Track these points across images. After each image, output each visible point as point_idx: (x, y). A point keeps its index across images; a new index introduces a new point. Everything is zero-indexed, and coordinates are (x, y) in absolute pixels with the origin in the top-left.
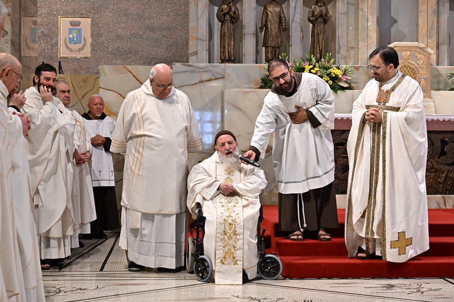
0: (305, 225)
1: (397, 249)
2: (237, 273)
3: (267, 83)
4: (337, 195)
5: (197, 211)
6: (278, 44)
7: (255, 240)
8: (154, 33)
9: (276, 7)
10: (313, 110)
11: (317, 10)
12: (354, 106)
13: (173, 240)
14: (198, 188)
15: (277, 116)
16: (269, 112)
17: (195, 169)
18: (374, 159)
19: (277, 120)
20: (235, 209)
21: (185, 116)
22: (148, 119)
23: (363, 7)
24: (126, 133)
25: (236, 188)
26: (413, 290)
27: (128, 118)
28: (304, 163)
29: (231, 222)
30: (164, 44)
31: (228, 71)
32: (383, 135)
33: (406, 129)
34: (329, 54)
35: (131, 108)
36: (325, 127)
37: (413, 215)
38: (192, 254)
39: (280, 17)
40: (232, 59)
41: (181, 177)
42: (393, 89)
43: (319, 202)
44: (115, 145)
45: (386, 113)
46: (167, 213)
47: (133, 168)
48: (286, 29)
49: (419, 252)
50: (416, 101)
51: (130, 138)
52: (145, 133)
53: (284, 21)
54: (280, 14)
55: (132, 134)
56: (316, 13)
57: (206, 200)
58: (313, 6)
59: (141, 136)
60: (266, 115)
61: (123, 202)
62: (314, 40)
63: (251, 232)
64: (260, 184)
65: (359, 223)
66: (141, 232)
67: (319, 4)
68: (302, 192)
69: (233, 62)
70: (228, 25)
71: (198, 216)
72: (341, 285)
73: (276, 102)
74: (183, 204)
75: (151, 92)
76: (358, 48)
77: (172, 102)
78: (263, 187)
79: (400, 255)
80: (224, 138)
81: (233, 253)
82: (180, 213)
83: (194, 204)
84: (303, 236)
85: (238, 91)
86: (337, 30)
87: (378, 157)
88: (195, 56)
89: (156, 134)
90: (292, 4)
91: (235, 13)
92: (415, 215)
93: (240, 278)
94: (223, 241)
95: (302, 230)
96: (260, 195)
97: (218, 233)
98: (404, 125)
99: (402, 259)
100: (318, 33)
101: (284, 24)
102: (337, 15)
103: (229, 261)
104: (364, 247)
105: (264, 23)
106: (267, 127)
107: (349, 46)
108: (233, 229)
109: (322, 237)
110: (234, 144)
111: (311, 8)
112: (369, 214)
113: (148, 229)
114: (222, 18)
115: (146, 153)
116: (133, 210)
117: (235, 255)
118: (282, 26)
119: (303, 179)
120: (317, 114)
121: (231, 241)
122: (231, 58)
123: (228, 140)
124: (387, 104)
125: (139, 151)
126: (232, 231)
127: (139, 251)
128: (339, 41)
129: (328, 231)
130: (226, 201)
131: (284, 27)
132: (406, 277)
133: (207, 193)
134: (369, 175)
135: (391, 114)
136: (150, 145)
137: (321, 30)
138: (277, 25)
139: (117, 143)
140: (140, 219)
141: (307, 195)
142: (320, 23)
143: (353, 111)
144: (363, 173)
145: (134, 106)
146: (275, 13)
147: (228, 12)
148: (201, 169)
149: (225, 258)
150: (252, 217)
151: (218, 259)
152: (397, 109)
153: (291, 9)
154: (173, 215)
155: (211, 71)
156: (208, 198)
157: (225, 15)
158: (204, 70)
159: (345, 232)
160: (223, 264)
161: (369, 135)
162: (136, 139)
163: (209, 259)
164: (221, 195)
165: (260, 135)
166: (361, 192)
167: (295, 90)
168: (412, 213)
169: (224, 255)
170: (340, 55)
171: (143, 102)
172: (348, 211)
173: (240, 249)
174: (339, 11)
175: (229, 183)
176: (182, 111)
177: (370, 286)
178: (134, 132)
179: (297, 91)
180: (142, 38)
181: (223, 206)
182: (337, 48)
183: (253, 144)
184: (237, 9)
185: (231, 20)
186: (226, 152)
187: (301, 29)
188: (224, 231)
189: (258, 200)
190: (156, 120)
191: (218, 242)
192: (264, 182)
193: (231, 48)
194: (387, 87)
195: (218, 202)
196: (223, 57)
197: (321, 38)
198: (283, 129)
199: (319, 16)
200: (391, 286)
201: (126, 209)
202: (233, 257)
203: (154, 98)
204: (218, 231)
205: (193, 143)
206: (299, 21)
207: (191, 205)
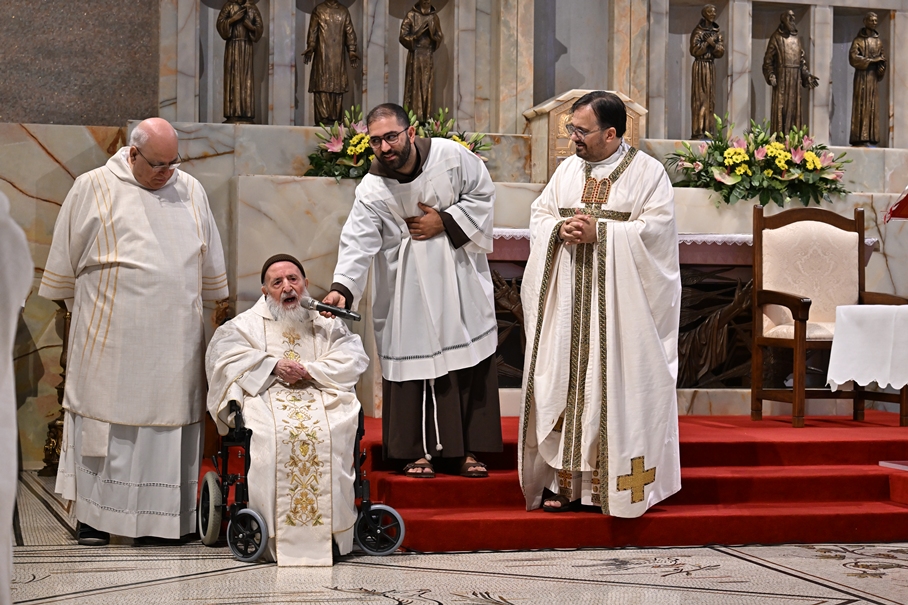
0: (439, 447)
1: (629, 492)
2: (320, 541)
3: (322, 166)
4: (501, 391)
5: (230, 418)
6: (341, 87)
7: (351, 475)
8: (53, 61)
9: (337, 13)
10: (454, 212)
11: (419, 23)
12: (535, 210)
13: (174, 480)
14: (232, 372)
15: (383, 222)
16: (367, 214)
17: (223, 332)
18: (579, 314)
19: (383, 230)
20: (310, 413)
21: (200, 225)
22: (127, 230)
23: (508, 19)
24: (75, 259)
25: (309, 372)
26: (667, 569)
27: (80, 227)
28: (438, 317)
29: (307, 438)
30: (75, 85)
31: (241, 140)
32: (599, 268)
33: (644, 256)
34: (444, 111)
35: (87, 209)
36: (475, 246)
37: (658, 424)
38: (216, 507)
39: (345, 34)
40: (249, 115)
41: (191, 349)
42: (614, 177)
43: (466, 396)
44: (50, 283)
45: (605, 224)
46: (163, 424)
47: (93, 331)
48: (357, 57)
49: (664, 496)
50: (660, 201)
51: (86, 269)
52: (119, 260)
53: (353, 42)
54: (345, 27)
55: (91, 260)
56: (417, 29)
57: (249, 395)
58: (411, 14)
59: (111, 265)
60: (360, 221)
61: (69, 402)
62: (412, 81)
63: (344, 459)
64: (357, 364)
65: (548, 442)
66: (109, 463)
67: (423, 11)
68: (432, 375)
69: (251, 120)
70: (240, 46)
71: (231, 430)
72: (525, 563)
73: (379, 193)
74: (197, 405)
75: (131, 176)
76: (497, 99)
77: (175, 198)
78: (361, 370)
79: (633, 502)
80: (280, 268)
81: (311, 502)
82: (191, 424)
83: (224, 404)
84: (433, 468)
85: (266, 180)
86: (455, 62)
87: (588, 311)
88: (172, 107)
89: (144, 262)
90: (368, 8)
91: (254, 22)
92: (661, 424)
93: (328, 551)
94: (290, 478)
95: (428, 457)
96: (355, 386)
97: (280, 462)
98: (640, 247)
99: (636, 511)
100: (419, 69)
101: (352, 48)
102: (456, 33)
103: (304, 517)
104: (554, 489)
105: (313, 44)
106: (365, 243)
107: (478, 96)
108: (310, 452)
109: (471, 469)
110: (301, 282)
111: (407, 17)
112: (570, 423)
113: (123, 457)
114: (227, 30)
115: (122, 300)
116: (91, 418)
117: (315, 506)
118: (349, 51)
119: (436, 351)
120: (461, 219)
121: (308, 478)
122: (246, 112)
123: (287, 273)
124: (604, 207)
125: (105, 297)
126: (307, 456)
127: (103, 503)
128: (459, 84)
129: (480, 458)
130: (290, 398)
131: (352, 55)
132: (641, 544)
133: (251, 381)
134: (569, 346)
135: (613, 227)
136: (129, 285)
137: (425, 61)
138: (339, 50)
139: (56, 278)
140: (107, 436)
141: (442, 383)
142: (424, 47)
143: (532, 220)
144: (557, 342)
145: (94, 204)
146: (336, 25)
147: (241, 20)
148: (236, 332)
149: (295, 512)
150: (345, 429)
151: (282, 514)
152: (625, 217)
153: (365, 18)
154: (176, 428)
155: (206, 138)
156: (253, 390)
157: (234, 25)
158: (193, 136)
159: (520, 460)
160: (293, 524)
161: (569, 268)
162: (100, 271)
163: (261, 515)
164: (277, 385)
165: (352, 261)
166: (553, 382)
167: (417, 171)
168: (656, 420)
169: (293, 506)
170: (460, 114)
171: (113, 196)
172: (526, 419)
173: (324, 493)
174: (461, 25)
175: (292, 361)
176: (193, 216)
177: (580, 563)
178: (96, 258)
179: (421, 171)
180: (28, 71)
181: (285, 407)
182: (455, 99)
183: (337, 279)
184: (259, 15)
185: (247, 36)
186: (284, 296)
187: (386, 58)
188: (292, 458)
189: (354, 395)
190: (141, 233)
191: (280, 480)
192: (364, 360)
193: (246, 92)
194: (601, 172)
195: (273, 400)
196: (230, 111)
197: (426, 77)
198: (394, 250)
199: (423, 34)
200: (621, 564)
201: (74, 415)
202: (313, 508)
203: (137, 188)
204: (279, 458)
205: (213, 281)
206: (381, 42)
207: (215, 405)
